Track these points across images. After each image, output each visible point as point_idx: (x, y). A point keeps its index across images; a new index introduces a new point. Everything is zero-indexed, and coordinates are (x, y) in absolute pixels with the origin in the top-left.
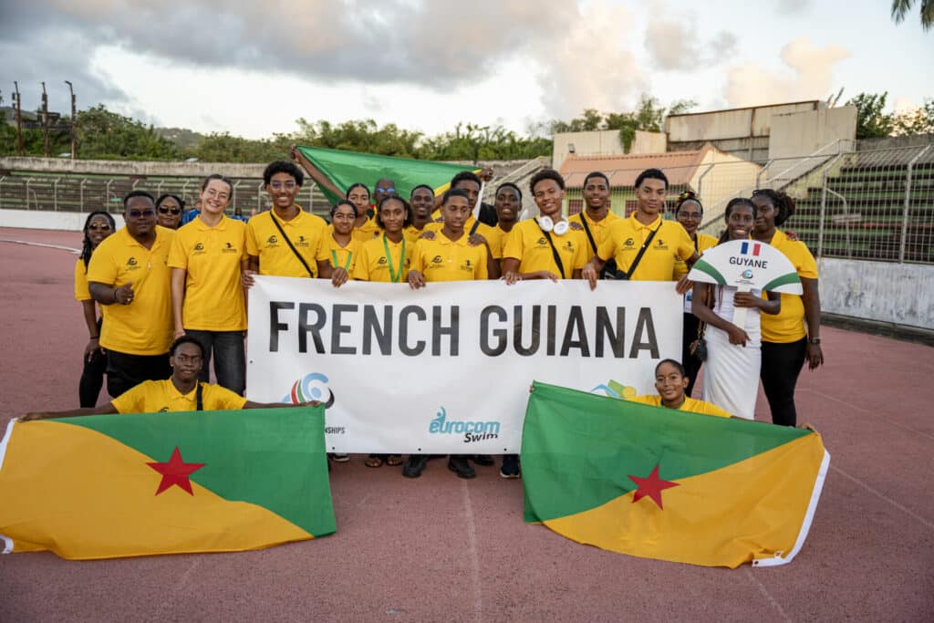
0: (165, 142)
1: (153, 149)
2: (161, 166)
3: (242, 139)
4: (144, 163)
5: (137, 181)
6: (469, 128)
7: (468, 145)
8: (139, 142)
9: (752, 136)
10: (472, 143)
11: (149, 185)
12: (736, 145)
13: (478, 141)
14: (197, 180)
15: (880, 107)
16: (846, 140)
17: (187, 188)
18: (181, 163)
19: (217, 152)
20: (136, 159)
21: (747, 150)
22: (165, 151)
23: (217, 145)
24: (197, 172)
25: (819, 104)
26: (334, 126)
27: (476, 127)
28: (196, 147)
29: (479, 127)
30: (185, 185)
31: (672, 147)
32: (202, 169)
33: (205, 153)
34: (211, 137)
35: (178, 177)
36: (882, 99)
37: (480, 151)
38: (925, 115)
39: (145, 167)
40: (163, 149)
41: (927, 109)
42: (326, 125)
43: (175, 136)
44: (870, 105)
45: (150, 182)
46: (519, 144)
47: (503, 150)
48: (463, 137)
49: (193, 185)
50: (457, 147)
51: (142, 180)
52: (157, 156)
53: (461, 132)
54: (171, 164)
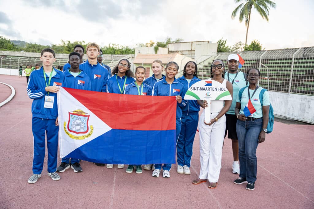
0: (14, 45)
1: (10, 47)
2: (11, 53)
3: (41, 45)
4: (6, 52)
5: (3, 57)
6: (113, 45)
7: (112, 50)
8: (5, 45)
9: (192, 50)
10: (113, 49)
11: (8, 58)
12: (187, 52)
13: (115, 48)
14: (24, 58)
15: (225, 44)
16: (214, 52)
17: (20, 60)
18: (18, 52)
19: (32, 49)
20: (3, 50)
21: (190, 54)
22: (14, 48)
23: (32, 47)
24: (24, 55)
25: (209, 42)
26: (72, 42)
27: (115, 44)
28: (25, 47)
29: (116, 44)
30: (19, 59)
31: (169, 52)
32: (26, 54)
33: (28, 49)
34: (30, 44)
35: (17, 56)
36: (225, 41)
37: (116, 52)
38: (236, 46)
39: (6, 53)
40: (13, 47)
41: (236, 45)
42: (69, 42)
43: (19, 43)
44: (222, 43)
45: (7, 58)
46: (128, 50)
47: (123, 52)
48: (111, 48)
49: (22, 59)
50: (109, 50)
51: (5, 57)
52: (11, 49)
53: (110, 45)
54: (15, 52)
